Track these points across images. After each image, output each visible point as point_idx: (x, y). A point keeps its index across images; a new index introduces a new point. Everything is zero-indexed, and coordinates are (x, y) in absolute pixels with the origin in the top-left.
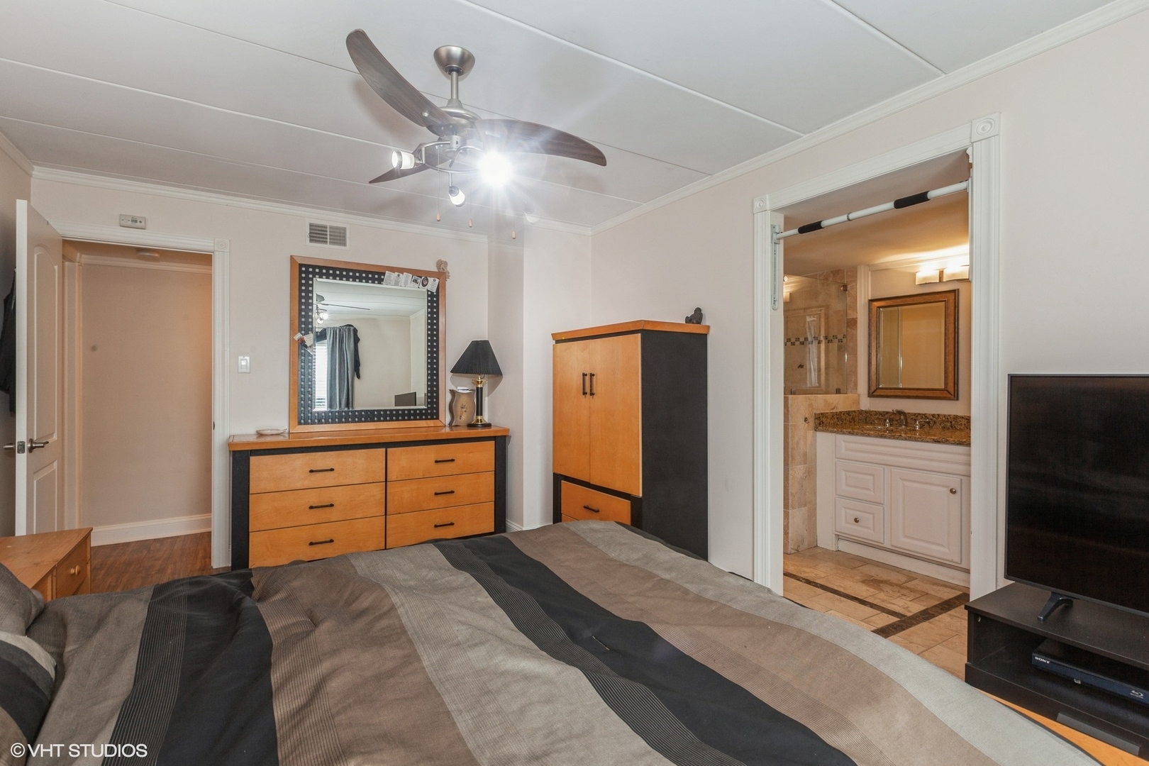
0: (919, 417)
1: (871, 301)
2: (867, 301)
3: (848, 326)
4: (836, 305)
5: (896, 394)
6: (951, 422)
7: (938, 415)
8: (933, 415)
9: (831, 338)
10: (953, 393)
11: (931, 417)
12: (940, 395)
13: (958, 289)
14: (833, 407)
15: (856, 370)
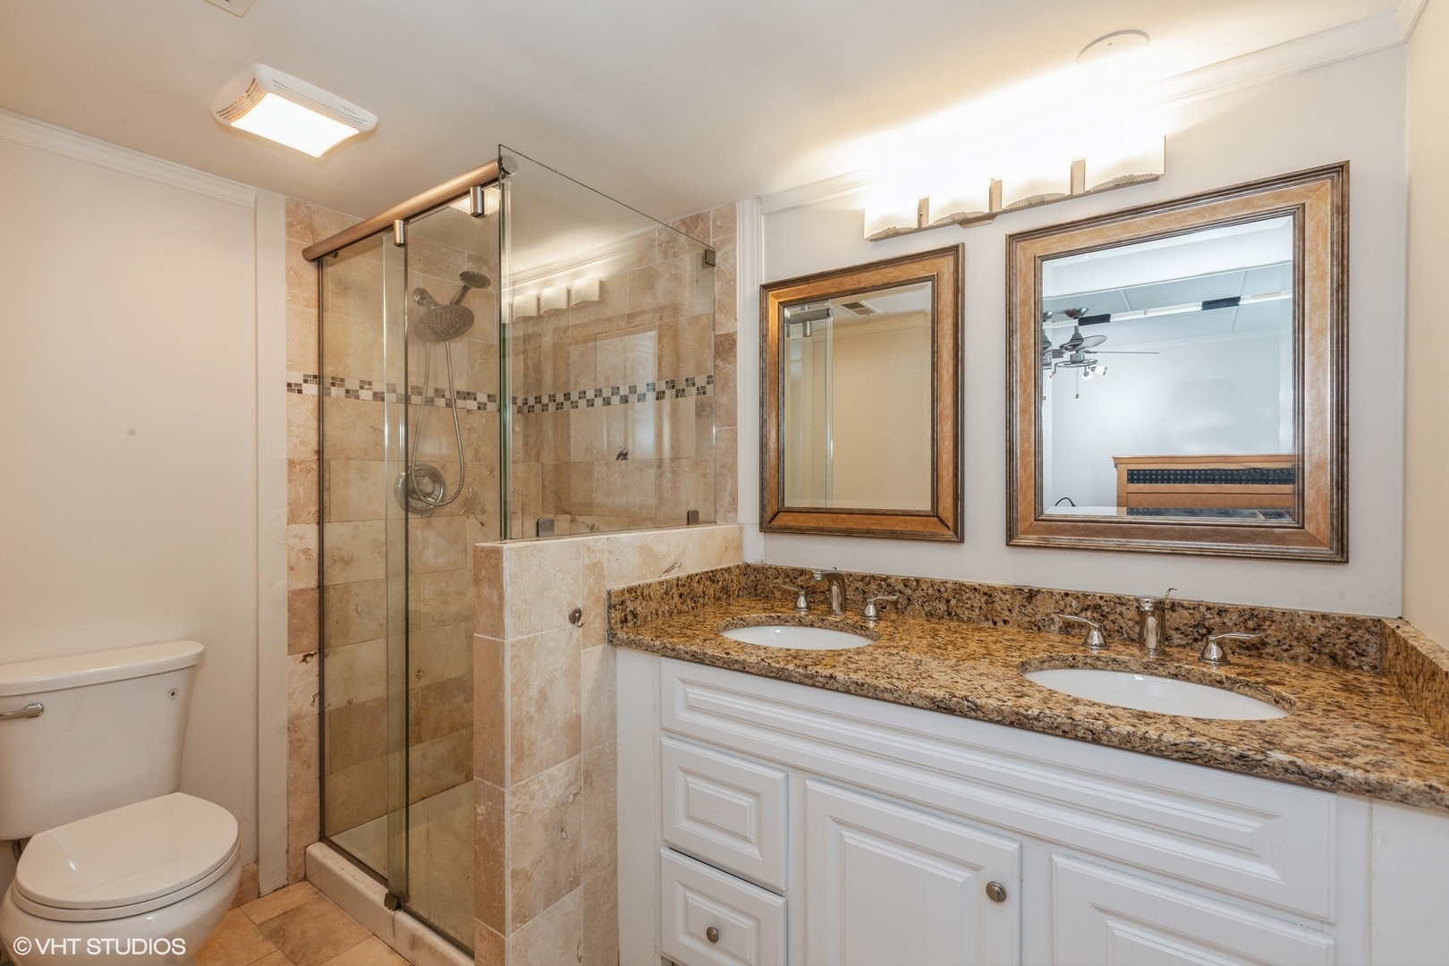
0: (873, 586)
1: (767, 288)
2: (757, 289)
3: (717, 354)
4: (694, 303)
5: (821, 525)
6: (948, 601)
7: (918, 581)
8: (906, 582)
9: (682, 385)
10: (950, 524)
11: (901, 586)
12: (920, 528)
13: (963, 244)
14: (667, 566)
15: (735, 465)
